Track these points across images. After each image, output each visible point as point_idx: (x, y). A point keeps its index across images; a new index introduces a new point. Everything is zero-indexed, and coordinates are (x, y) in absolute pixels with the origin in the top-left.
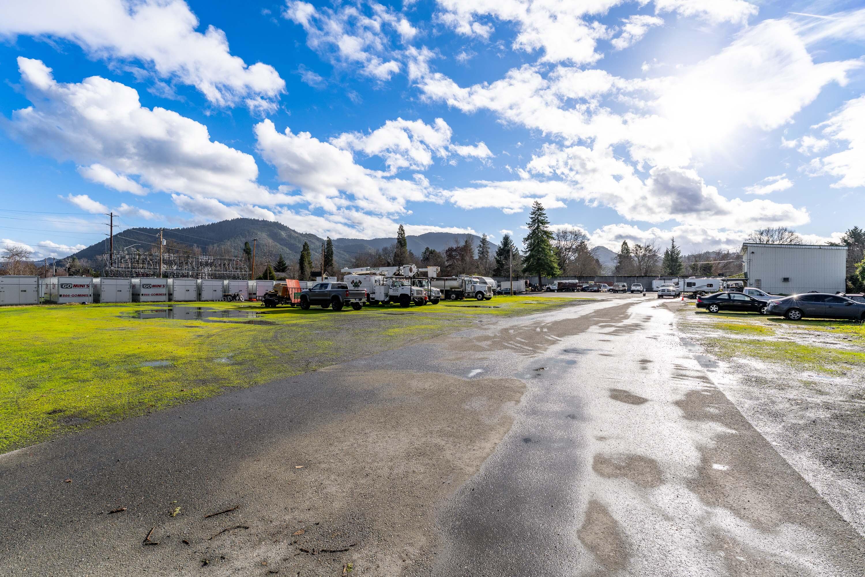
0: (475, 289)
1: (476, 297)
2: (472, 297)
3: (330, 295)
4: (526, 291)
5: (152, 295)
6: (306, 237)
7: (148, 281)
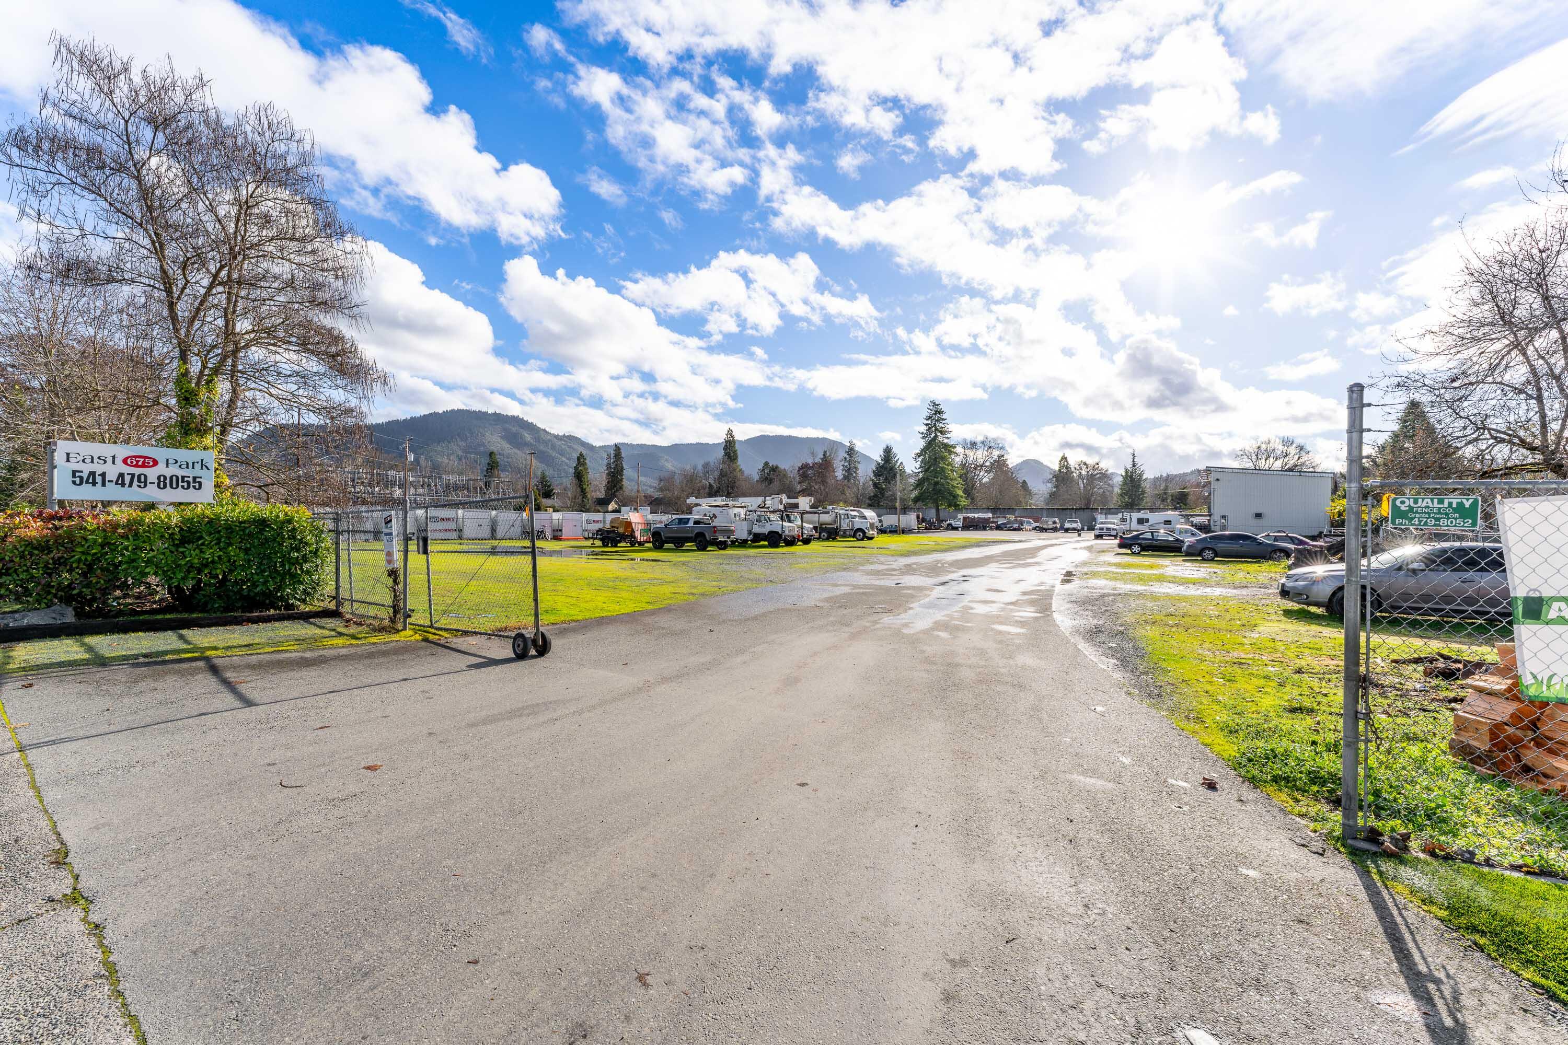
0: (853, 525)
1: (854, 536)
2: (850, 536)
3: (692, 532)
4: (919, 528)
6: (565, 441)
7: (432, 512)
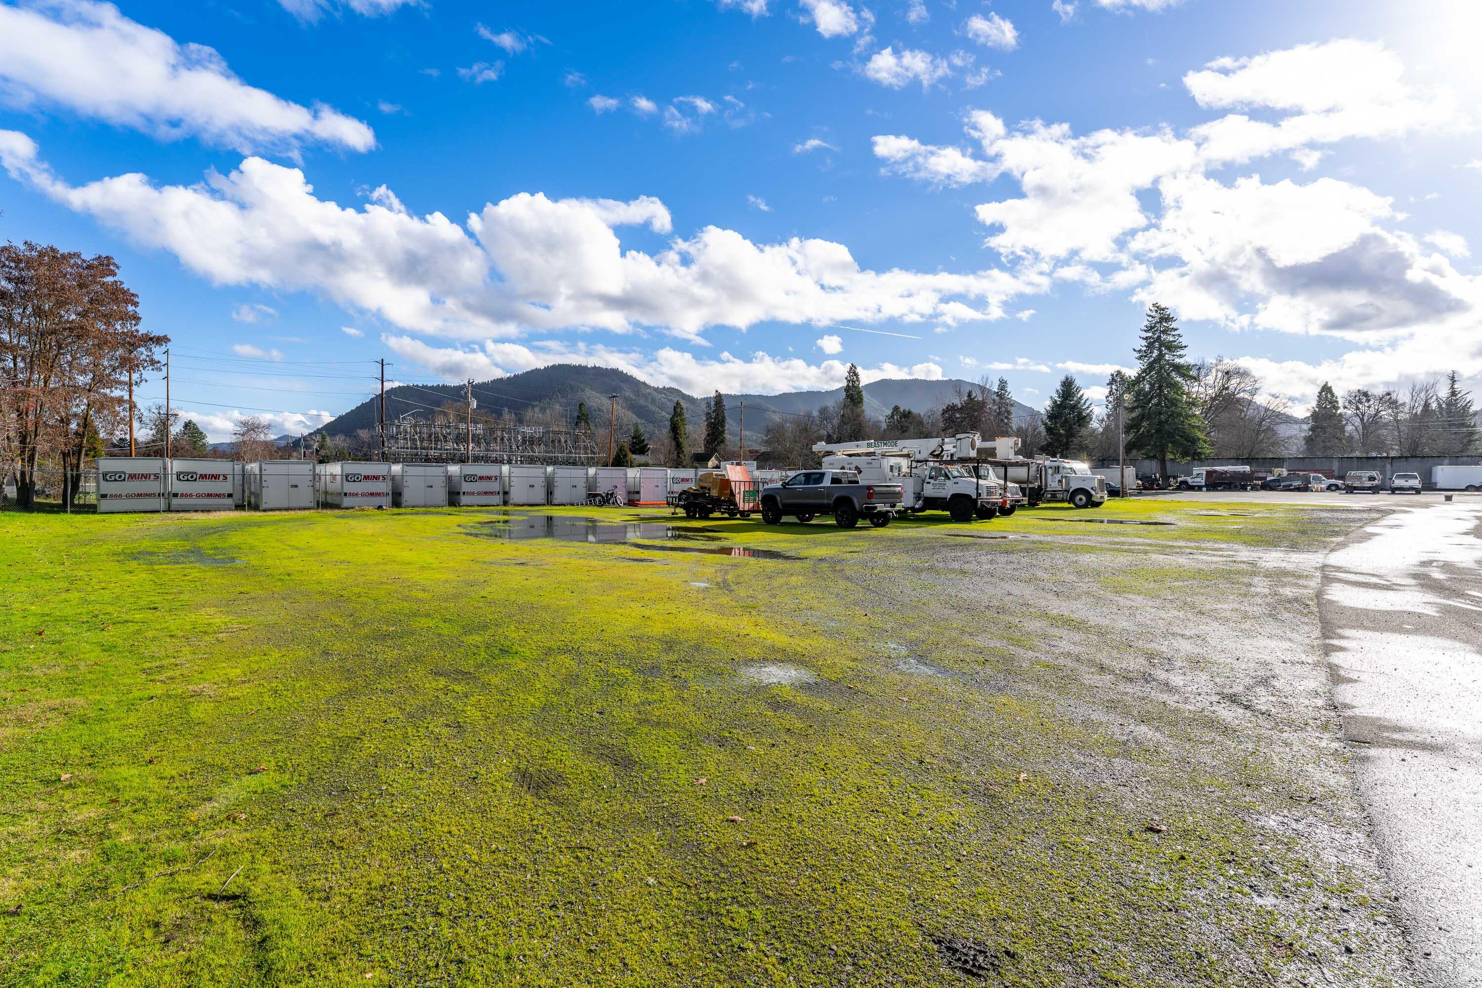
0: (1068, 483)
1: (1071, 500)
2: (1063, 501)
3: (829, 496)
5: (479, 494)
6: (665, 394)
7: (471, 469)
